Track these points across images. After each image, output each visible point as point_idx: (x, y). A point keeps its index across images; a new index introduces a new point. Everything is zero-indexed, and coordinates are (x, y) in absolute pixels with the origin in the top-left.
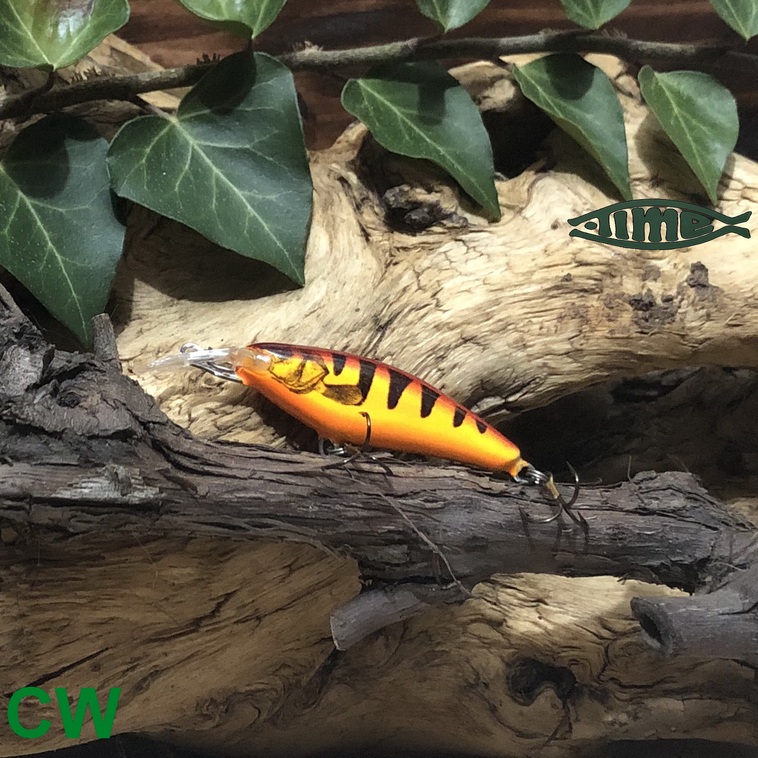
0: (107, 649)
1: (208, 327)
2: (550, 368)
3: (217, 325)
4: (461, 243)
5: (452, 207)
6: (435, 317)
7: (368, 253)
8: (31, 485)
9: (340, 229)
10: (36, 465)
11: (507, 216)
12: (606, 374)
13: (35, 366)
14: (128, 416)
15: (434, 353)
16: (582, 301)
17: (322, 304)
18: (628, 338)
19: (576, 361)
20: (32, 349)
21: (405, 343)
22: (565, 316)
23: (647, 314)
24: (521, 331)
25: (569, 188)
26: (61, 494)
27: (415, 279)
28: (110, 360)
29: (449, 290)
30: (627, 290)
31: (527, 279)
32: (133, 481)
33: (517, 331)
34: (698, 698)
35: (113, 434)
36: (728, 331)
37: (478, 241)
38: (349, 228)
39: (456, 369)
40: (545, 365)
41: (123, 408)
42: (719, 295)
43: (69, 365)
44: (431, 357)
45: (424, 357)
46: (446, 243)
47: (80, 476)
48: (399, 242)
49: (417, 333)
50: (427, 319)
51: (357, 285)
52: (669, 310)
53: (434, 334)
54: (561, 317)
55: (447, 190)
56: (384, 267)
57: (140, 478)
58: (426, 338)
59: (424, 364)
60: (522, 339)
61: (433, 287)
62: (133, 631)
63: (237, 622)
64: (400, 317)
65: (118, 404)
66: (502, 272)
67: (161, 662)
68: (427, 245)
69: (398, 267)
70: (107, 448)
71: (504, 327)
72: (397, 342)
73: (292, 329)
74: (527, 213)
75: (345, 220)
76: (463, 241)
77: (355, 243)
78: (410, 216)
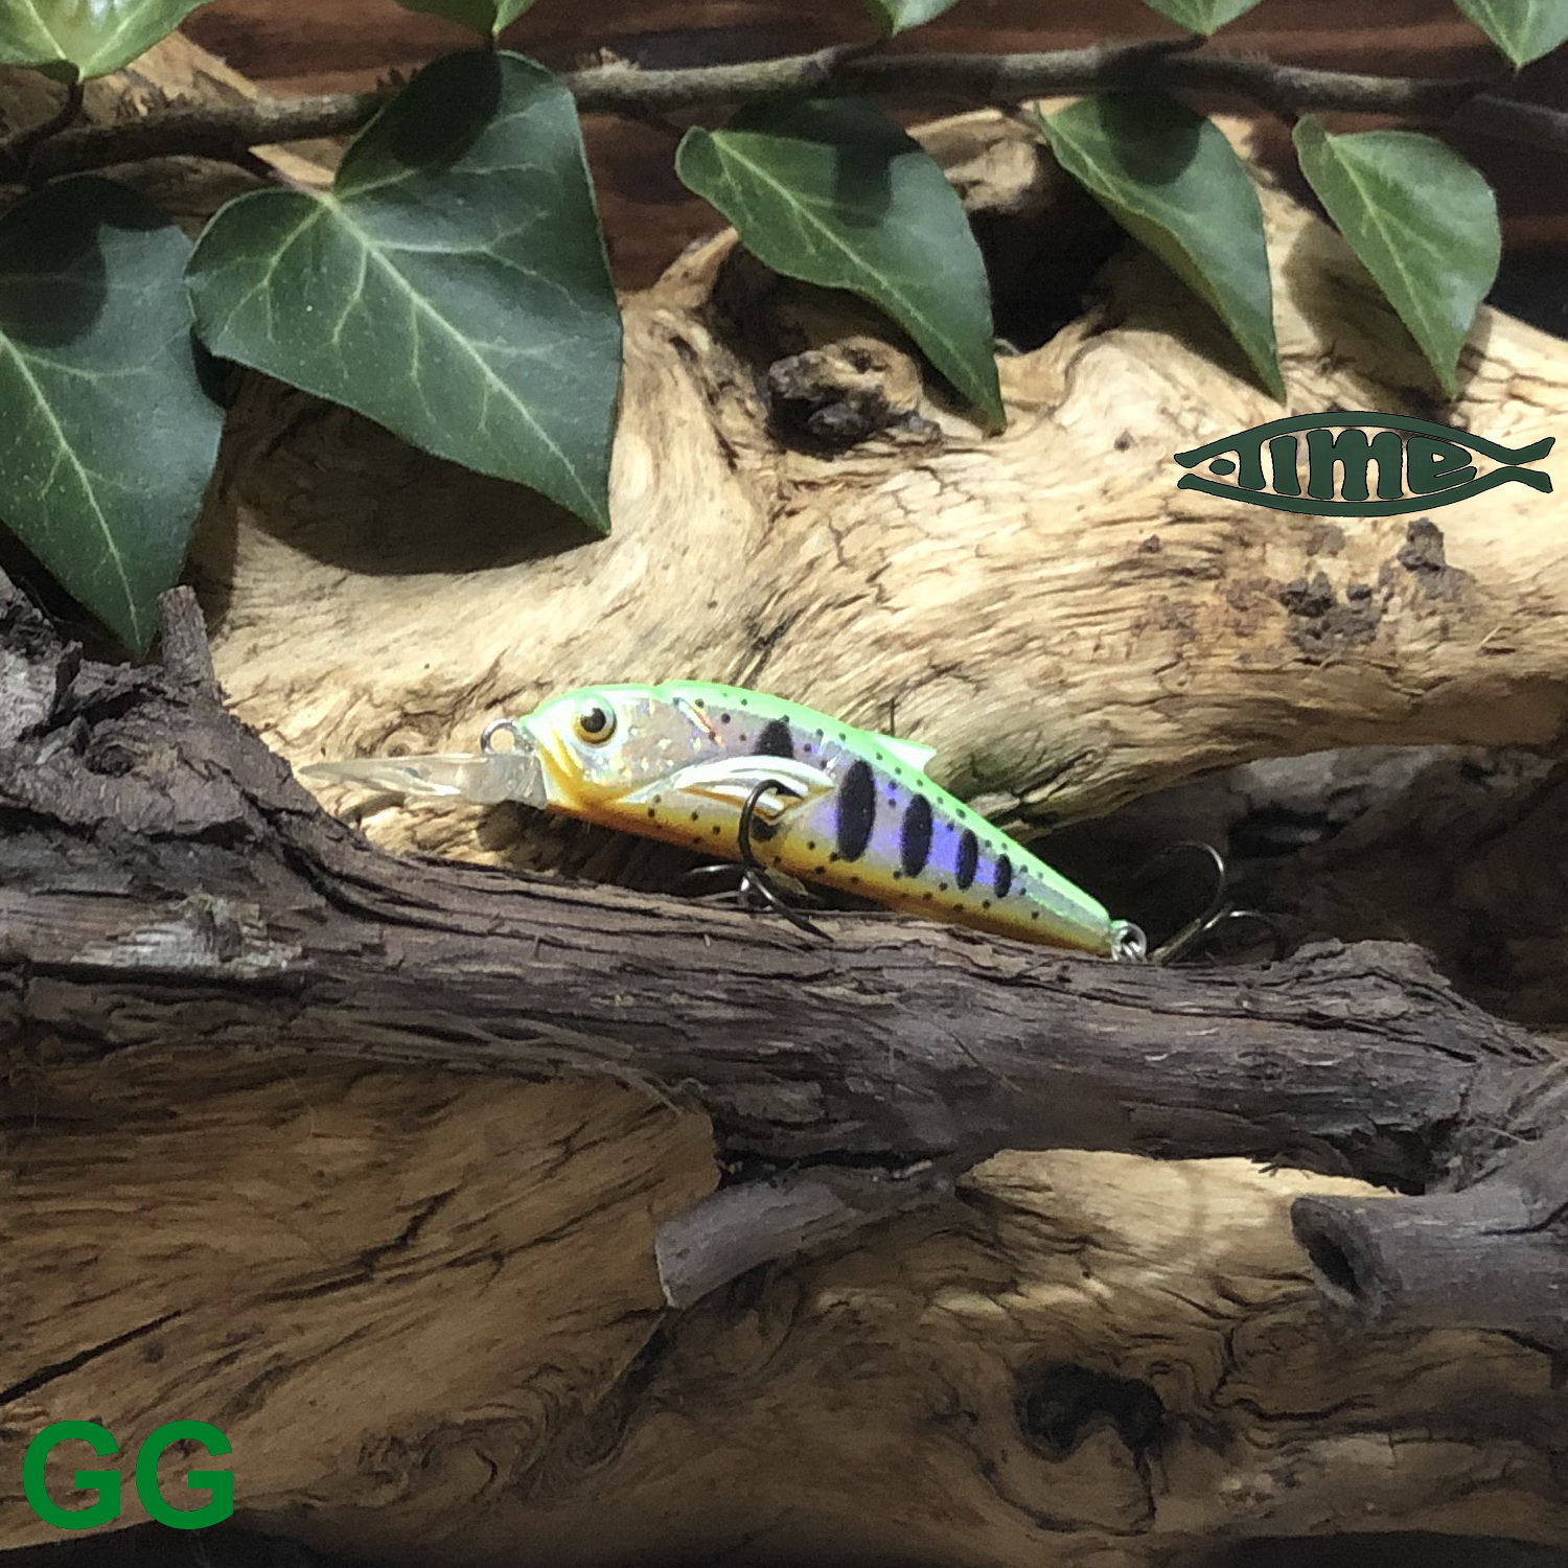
0: (178, 1314)
1: (396, 641)
2: (1115, 731)
3: (416, 638)
4: (927, 475)
5: (910, 401)
6: (875, 622)
7: (734, 488)
8: (30, 936)
9: (676, 440)
10: (37, 894)
11: (1021, 424)
12: (1234, 748)
13: (40, 691)
14: (235, 794)
15: (873, 697)
16: (1182, 593)
17: (638, 593)
18: (1276, 671)
19: (1169, 718)
20: (31, 655)
21: (812, 675)
22: (1147, 624)
23: (1318, 623)
24: (1055, 654)
25: (1152, 367)
26: (93, 955)
27: (833, 545)
28: (197, 684)
29: (903, 567)
30: (1276, 573)
31: (1064, 548)
32: (245, 930)
33: (1046, 653)
34: (1423, 1440)
35: (205, 830)
36: (1487, 662)
37: (964, 470)
38: (694, 439)
39: (919, 731)
40: (1105, 725)
41: (225, 778)
42: (1467, 587)
43: (112, 688)
44: (866, 706)
45: (852, 704)
46: (897, 474)
47: (133, 918)
48: (798, 471)
49: (837, 652)
50: (860, 626)
51: (711, 552)
52: (1362, 616)
53: (873, 656)
54: (1138, 626)
55: (899, 361)
56: (766, 519)
57: (261, 924)
58: (856, 665)
60: (1060, 671)
61: (873, 561)
62: (234, 1274)
63: (452, 1264)
64: (801, 620)
65: (215, 771)
66: (1014, 534)
67: (290, 1346)
68: (857, 479)
69: (795, 519)
70: (191, 860)
71: (1019, 645)
72: (796, 672)
73: (574, 643)
74: (1065, 417)
75: (685, 422)
76: (933, 471)
77: (706, 468)
78: (822, 417)
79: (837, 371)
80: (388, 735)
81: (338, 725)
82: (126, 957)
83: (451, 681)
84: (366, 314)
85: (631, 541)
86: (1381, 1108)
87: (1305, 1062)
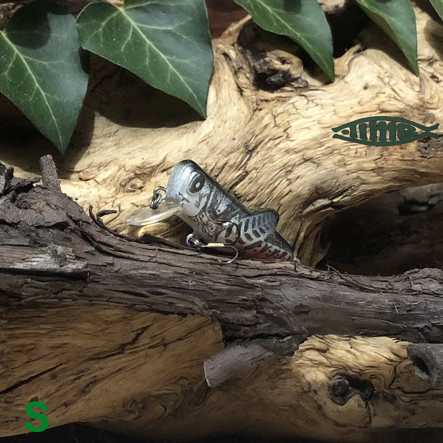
0: (61, 364)
1: (133, 150)
2: (361, 179)
3: (140, 149)
4: (303, 97)
5: (298, 74)
6: (285, 145)
7: (242, 102)
9: (223, 86)
12: (399, 185)
15: (284, 168)
17: (210, 135)
18: (413, 160)
19: (379, 175)
21: (265, 162)
23: (426, 145)
24: (343, 155)
26: (17, 265)
27: (273, 120)
29: (295, 127)
31: (347, 120)
32: (68, 256)
33: (340, 154)
35: (54, 225)
37: (315, 96)
38: (229, 86)
39: (299, 179)
40: (358, 177)
41: (61, 210)
44: (282, 171)
45: (278, 171)
46: (294, 97)
47: (30, 253)
48: (263, 96)
49: (273, 155)
50: (281, 146)
51: (234, 122)
52: (440, 142)
53: (285, 155)
55: (296, 60)
56: (252, 111)
57: (73, 254)
58: (279, 159)
59: (278, 175)
60: (344, 160)
61: (286, 125)
62: (79, 352)
63: (150, 348)
64: (262, 144)
65: (58, 208)
66: (331, 116)
67: (98, 373)
68: (281, 99)
69: (261, 112)
70: (50, 235)
71: (331, 152)
72: (260, 161)
73: (189, 152)
74: (348, 79)
75: (226, 80)
76: (305, 96)
77: (233, 95)
78: (270, 79)
79: (276, 64)
80: (130, 181)
81: (114, 177)
82: (28, 266)
83: (150, 163)
84: (132, 44)
85: (208, 119)
86: (433, 318)
87: (409, 304)
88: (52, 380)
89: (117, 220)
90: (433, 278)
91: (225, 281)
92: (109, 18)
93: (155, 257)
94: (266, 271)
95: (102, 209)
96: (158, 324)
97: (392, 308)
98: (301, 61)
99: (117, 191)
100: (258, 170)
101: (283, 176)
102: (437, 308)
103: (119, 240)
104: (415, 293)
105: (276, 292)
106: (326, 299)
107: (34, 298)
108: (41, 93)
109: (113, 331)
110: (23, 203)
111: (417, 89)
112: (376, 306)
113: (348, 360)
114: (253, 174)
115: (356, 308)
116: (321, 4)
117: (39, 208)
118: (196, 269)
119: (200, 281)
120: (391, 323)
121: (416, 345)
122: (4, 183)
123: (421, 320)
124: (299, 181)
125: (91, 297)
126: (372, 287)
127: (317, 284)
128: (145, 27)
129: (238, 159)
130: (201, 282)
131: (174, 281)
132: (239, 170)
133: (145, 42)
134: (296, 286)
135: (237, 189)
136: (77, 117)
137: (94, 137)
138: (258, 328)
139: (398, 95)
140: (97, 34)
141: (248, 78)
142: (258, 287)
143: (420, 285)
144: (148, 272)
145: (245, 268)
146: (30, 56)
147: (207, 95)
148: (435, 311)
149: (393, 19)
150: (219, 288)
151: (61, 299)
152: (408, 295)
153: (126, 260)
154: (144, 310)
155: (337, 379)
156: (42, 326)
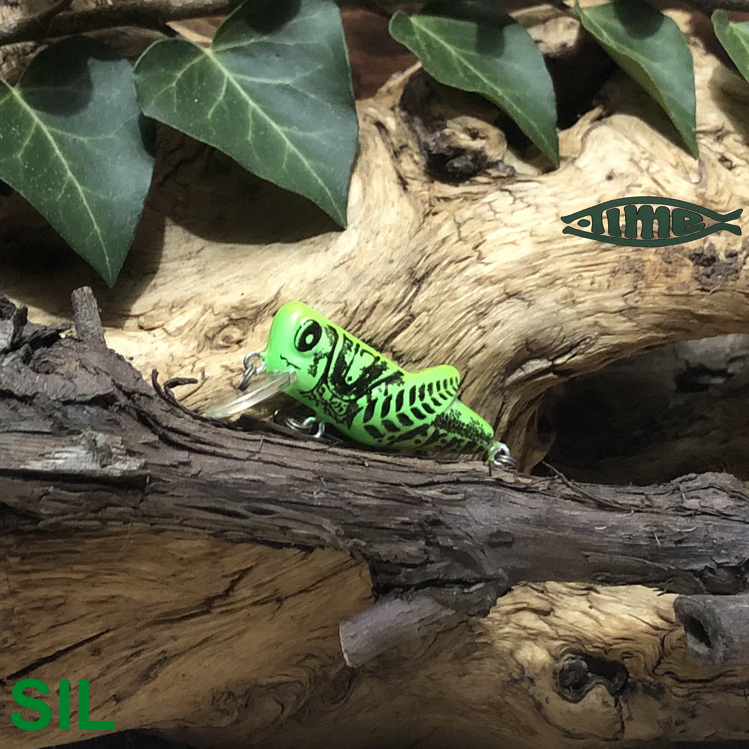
0: (108, 631)
1: (227, 281)
2: (602, 327)
3: (236, 280)
4: (507, 193)
5: (499, 155)
6: (476, 270)
7: (405, 201)
9: (375, 175)
12: (664, 335)
13: (6, 333)
15: (474, 309)
16: (638, 255)
17: (352, 256)
18: (687, 295)
19: (630, 320)
21: (443, 298)
23: (709, 270)
24: (570, 287)
25: (626, 137)
26: (31, 465)
27: (456, 230)
29: (492, 242)
33: (566, 286)
35: (93, 399)
37: (525, 191)
38: (384, 175)
39: (499, 327)
40: (596, 323)
44: (471, 314)
45: (464, 313)
46: (491, 193)
47: (53, 445)
48: (440, 192)
49: (456, 286)
50: (468, 272)
51: (392, 234)
52: (732, 266)
53: (474, 288)
54: (614, 272)
55: (494, 133)
56: (421, 216)
57: (122, 447)
58: (466, 293)
59: (463, 321)
60: (572, 295)
61: (477, 238)
63: (254, 604)
64: (438, 269)
66: (551, 223)
67: (170, 646)
68: (470, 196)
69: (437, 217)
70: (85, 415)
71: (552, 282)
72: (435, 296)
73: (318, 282)
74: (580, 163)
75: (380, 166)
76: (510, 192)
77: (391, 190)
78: (452, 164)
79: (461, 139)
80: (222, 330)
81: (195, 325)
82: (49, 466)
83: (255, 301)
84: (225, 107)
85: (350, 228)
86: (719, 554)
87: (678, 530)
88: (93, 657)
89: (198, 394)
90: (720, 489)
91: (374, 491)
92: (188, 66)
93: (259, 453)
94: (442, 477)
95: (174, 377)
96: (265, 565)
97: (649, 537)
98: (504, 135)
99: (200, 348)
100: (431, 312)
101: (471, 322)
102: (725, 537)
103: (200, 425)
104: (689, 512)
105: (458, 511)
106: (540, 522)
107: (60, 518)
108: (77, 188)
109: (192, 576)
110: (44, 365)
111: (695, 179)
112: (623, 534)
113: (586, 628)
114: (423, 319)
115: (591, 538)
116: (537, 42)
117: (68, 372)
118: (326, 473)
119: (333, 492)
120: (650, 563)
121: (689, 597)
122: (12, 332)
123: (699, 557)
124: (498, 330)
125: (154, 517)
126: (617, 503)
127: (525, 498)
128: (246, 81)
129: (397, 293)
130: (334, 494)
131: (289, 491)
132: (400, 311)
133: (247, 104)
134: (492, 500)
135: (396, 343)
136: (134, 226)
137: (163, 260)
138: (427, 571)
139: (663, 188)
140: (167, 92)
141: (416, 163)
142: (427, 502)
143: (698, 500)
144: (246, 477)
145: (406, 472)
146: (58, 128)
147: (348, 189)
148: (721, 542)
149: (656, 65)
150: (364, 502)
151: (104, 521)
152: (677, 515)
153: (209, 457)
154: (242, 541)
155: (567, 660)
156: (75, 567)
